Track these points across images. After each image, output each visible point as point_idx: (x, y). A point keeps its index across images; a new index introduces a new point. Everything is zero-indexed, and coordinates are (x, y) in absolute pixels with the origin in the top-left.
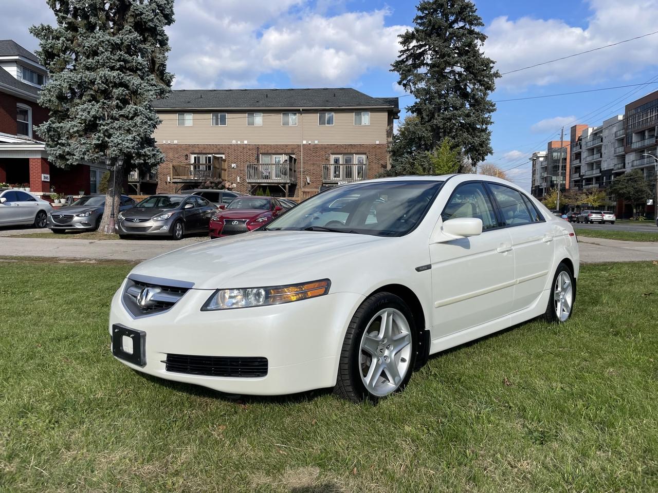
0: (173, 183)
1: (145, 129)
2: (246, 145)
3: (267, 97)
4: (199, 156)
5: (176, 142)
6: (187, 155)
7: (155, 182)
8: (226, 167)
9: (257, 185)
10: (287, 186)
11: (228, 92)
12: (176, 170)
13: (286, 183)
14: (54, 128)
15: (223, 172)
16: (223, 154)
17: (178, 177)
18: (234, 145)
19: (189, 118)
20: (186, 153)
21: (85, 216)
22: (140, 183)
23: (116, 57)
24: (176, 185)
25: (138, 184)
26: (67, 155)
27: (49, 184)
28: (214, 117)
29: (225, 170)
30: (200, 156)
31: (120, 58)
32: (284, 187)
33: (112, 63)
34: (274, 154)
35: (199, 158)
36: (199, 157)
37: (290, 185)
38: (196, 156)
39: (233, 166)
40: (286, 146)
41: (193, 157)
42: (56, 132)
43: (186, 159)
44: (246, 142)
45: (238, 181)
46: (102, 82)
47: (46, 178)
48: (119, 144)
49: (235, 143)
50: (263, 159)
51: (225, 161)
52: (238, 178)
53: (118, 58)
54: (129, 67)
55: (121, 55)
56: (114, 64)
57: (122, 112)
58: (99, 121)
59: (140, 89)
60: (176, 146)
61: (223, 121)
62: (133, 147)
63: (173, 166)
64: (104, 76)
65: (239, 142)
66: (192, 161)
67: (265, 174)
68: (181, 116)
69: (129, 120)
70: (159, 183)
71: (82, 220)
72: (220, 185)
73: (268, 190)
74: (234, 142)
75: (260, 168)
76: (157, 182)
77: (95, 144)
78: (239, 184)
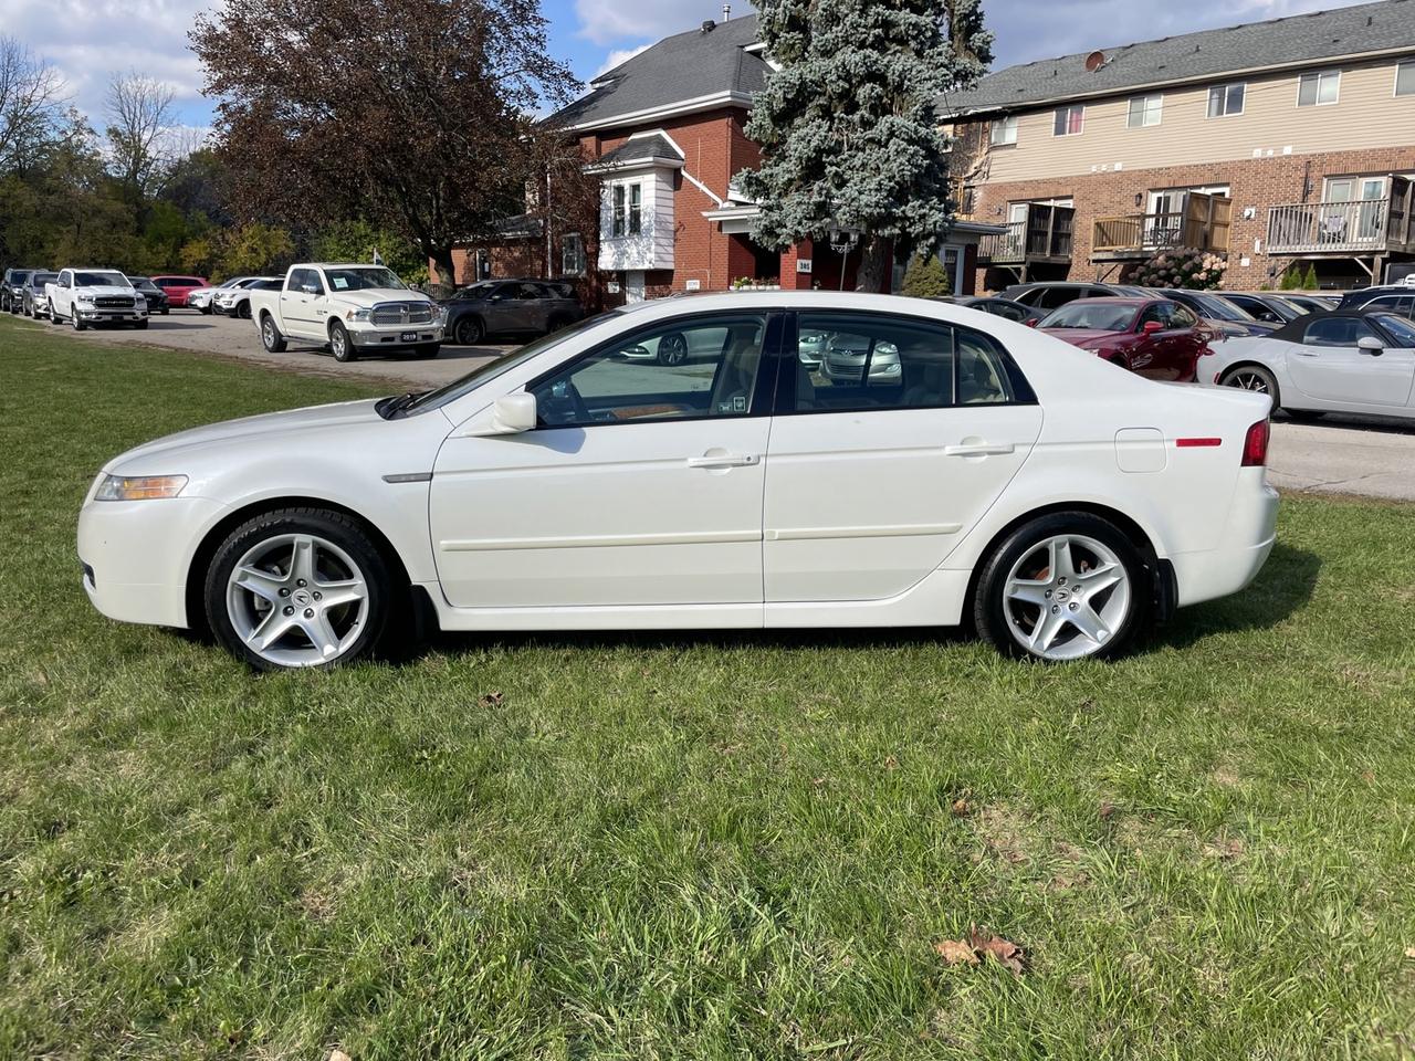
0: (1094, 261)
1: (901, 164)
2: (1288, 157)
3: (1370, 23)
4: (1167, 194)
5: (1118, 167)
6: (1140, 196)
7: (1065, 261)
8: (1230, 218)
9: (1294, 258)
10: (1378, 260)
11: (1271, 26)
12: (1104, 233)
13: (1375, 252)
14: (757, 179)
15: (1218, 230)
16: (1227, 184)
17: (1105, 248)
18: (1256, 160)
19: (1154, 105)
20: (1139, 189)
21: (816, 341)
22: (1028, 264)
23: (871, 21)
24: (1099, 265)
25: (1023, 268)
26: (778, 227)
27: (810, 277)
28: (1215, 96)
29: (1227, 225)
30: (1172, 194)
31: (876, 20)
32: (1370, 263)
33: (862, 33)
34: (1362, 175)
35: (1167, 200)
36: (1169, 197)
37: (1386, 255)
38: (1161, 194)
39: (1247, 213)
40: (1401, 150)
41: (1154, 197)
42: (760, 185)
43: (1138, 205)
44: (1288, 150)
45: (1257, 250)
46: (839, 77)
47: (805, 266)
48: (853, 200)
49: (1260, 156)
50: (1330, 191)
51: (1228, 202)
52: (1258, 243)
53: (873, 21)
54: (894, 37)
55: (878, 14)
56: (864, 36)
57: (869, 134)
58: (827, 157)
59: (910, 80)
60: (1118, 176)
61: (1236, 102)
62: (877, 204)
63: (1098, 224)
64: (843, 63)
65: (1270, 153)
66: (1152, 210)
67: (1332, 229)
68: (1137, 104)
69: (881, 147)
70: (1074, 262)
71: (811, 348)
72: (1189, 263)
73: (1312, 271)
74: (1257, 153)
75: (1322, 216)
76: (1070, 261)
77: (815, 204)
78: (1259, 259)
